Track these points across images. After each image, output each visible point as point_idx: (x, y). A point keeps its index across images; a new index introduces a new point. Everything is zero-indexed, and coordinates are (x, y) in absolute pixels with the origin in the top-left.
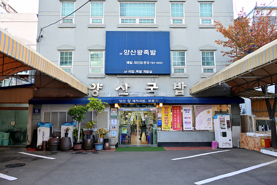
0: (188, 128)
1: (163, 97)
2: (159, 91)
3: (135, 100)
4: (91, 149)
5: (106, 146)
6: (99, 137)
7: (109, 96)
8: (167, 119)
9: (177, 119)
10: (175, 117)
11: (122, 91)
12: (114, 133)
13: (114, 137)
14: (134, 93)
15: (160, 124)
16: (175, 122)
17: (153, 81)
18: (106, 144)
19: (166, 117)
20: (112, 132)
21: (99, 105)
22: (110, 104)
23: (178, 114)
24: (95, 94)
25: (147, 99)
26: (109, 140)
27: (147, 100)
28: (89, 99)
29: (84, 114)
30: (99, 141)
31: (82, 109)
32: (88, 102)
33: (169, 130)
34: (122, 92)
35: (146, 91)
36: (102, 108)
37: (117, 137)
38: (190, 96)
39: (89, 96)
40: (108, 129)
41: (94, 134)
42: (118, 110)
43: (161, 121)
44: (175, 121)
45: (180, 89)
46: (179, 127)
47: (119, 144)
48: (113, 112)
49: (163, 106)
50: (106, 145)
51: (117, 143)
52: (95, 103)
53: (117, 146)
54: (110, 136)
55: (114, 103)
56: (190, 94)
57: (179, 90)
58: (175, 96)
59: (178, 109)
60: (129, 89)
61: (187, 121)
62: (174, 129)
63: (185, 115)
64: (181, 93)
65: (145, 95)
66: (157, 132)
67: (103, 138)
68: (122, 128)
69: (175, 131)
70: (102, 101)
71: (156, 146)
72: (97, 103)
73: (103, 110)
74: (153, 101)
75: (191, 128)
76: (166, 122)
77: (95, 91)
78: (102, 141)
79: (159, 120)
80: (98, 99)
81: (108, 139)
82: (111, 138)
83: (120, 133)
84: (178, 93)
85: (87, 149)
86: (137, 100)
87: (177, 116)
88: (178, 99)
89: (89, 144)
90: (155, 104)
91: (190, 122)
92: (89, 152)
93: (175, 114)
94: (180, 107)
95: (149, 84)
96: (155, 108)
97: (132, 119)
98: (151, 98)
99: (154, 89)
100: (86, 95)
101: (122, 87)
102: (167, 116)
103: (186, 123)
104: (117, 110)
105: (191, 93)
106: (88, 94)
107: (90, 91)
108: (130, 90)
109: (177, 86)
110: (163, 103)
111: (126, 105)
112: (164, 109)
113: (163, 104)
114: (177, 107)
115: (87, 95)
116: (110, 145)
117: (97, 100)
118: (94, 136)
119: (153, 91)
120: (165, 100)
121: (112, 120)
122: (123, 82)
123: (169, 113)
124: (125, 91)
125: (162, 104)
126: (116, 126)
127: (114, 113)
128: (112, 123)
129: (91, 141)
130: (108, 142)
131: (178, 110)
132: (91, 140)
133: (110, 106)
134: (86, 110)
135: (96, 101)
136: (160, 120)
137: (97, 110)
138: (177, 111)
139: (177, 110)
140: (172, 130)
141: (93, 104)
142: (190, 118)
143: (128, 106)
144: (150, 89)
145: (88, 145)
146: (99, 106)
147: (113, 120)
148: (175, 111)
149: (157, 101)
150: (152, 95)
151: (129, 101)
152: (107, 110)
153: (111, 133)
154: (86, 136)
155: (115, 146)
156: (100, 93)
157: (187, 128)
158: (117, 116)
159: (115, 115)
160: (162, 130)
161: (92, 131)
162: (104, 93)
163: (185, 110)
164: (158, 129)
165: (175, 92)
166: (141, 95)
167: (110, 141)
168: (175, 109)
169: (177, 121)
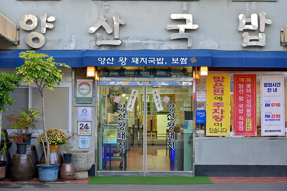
0: (273, 131)
1: (210, 51)
2: (202, 36)
3: (137, 59)
4: (30, 179)
5: (65, 173)
6: (49, 149)
7: (72, 47)
8: (221, 108)
9: (245, 109)
10: (241, 102)
11: (104, 35)
12: (84, 142)
13: (85, 150)
14: (135, 41)
15: (201, 119)
16: (241, 115)
17: (185, 9)
18: (65, 167)
19: (218, 101)
20: (80, 139)
21: (49, 70)
22: (74, 69)
23: (249, 94)
24: (36, 41)
25: (168, 55)
26: (73, 158)
27: (168, 59)
28: (22, 55)
29: (10, 93)
30: (47, 160)
31: (7, 79)
32: (21, 62)
33: (224, 134)
34: (104, 38)
35: (167, 36)
36: (55, 77)
37: (92, 151)
38: (281, 49)
39: (20, 47)
40: (70, 131)
41: (34, 142)
42: (94, 83)
43: (205, 111)
44: (241, 111)
45: (254, 31)
46: (249, 127)
47: (98, 169)
48: (82, 89)
49: (208, 73)
50: (65, 169)
51: (94, 166)
52: (38, 64)
53: (91, 172)
54: (75, 149)
55: (84, 66)
56: (281, 43)
57: (253, 33)
58: (241, 49)
59: (249, 83)
60: (123, 30)
61: (271, 113)
62: (238, 132)
63: (267, 99)
64: (258, 40)
65: (164, 46)
66: (195, 139)
67: (57, 153)
68: (105, 130)
69: (241, 137)
70: (56, 60)
71: (190, 174)
72: (44, 66)
73: (58, 84)
74: (184, 61)
75: (280, 131)
76: (216, 114)
77: (35, 34)
78: (56, 159)
79: (199, 109)
80: (44, 55)
81: (71, 155)
82: (77, 152)
83: (100, 141)
84: (251, 40)
85: (18, 177)
86: (143, 59)
87: (245, 99)
88: (249, 56)
89: (24, 166)
90: (190, 69)
91: (279, 116)
92: (24, 184)
93: (241, 95)
94: (254, 78)
95: (174, 16)
96: (191, 79)
97: (131, 106)
98: (179, 53)
99: (187, 30)
100: (13, 44)
101: (105, 25)
102: (221, 99)
103: (269, 116)
104: (91, 84)
105: (282, 40)
106: (19, 42)
107: (23, 36)
108: (125, 33)
109: (247, 24)
110: (210, 66)
111: (116, 71)
112: (211, 83)
113: (210, 69)
114: (245, 77)
115: (16, 43)
116: (75, 171)
117: (43, 58)
118: (34, 148)
119: (186, 36)
120: (213, 59)
121: (80, 109)
122: (107, 11)
123: (224, 92)
124: (112, 34)
125: (206, 68)
126: (89, 125)
127: (85, 91)
128: (81, 118)
129: (28, 159)
130: (69, 162)
131: (249, 86)
132: (29, 156)
133: (73, 73)
134: (15, 83)
135: (41, 60)
136: (202, 109)
137: (43, 83)
138: (245, 88)
139: (245, 83)
140: (232, 134)
141: (34, 67)
142: (278, 105)
143: (122, 73)
144: (177, 31)
145: (20, 169)
146: (47, 72)
147: (82, 108)
148: (241, 86)
149: (194, 61)
150: (182, 46)
151: (123, 61)
152: (67, 83)
153: (78, 141)
154: (14, 147)
155: (87, 173)
156: (48, 38)
157: (270, 131)
158: (91, 98)
159: (87, 96)
160: (208, 134)
161: (30, 135)
162: (59, 41)
163: (266, 85)
164: (198, 132)
165: (242, 38)
166: (154, 44)
167: (76, 161)
168: (242, 83)
169: (245, 112)
